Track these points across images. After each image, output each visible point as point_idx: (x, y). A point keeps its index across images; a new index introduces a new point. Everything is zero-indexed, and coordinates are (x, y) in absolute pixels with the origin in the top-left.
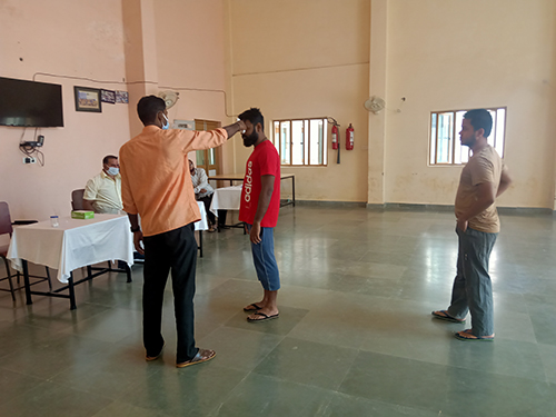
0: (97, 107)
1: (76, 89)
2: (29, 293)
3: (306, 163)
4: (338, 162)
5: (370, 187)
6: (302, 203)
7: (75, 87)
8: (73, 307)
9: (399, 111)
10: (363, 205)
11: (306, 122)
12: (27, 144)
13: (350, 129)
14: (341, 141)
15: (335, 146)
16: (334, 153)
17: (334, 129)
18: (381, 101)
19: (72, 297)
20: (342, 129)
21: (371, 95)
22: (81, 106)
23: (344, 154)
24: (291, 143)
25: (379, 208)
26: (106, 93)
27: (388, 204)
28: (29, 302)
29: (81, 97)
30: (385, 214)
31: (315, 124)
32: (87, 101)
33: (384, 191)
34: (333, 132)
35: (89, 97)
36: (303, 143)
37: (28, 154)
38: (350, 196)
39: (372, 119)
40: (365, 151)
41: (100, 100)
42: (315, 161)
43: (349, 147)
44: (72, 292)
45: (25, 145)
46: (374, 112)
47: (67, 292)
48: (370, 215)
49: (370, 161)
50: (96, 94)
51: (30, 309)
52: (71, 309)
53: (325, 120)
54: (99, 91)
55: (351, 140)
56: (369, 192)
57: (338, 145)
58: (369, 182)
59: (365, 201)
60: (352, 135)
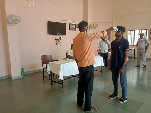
0: (75, 29)
2: (52, 81)
7: (69, 24)
8: (62, 87)
19: (62, 84)
22: (71, 29)
24: (134, 38)
28: (52, 84)
31: (144, 31)
32: (72, 27)
35: (73, 26)
37: (57, 42)
41: (76, 27)
44: (62, 82)
45: (56, 40)
47: (61, 82)
50: (75, 25)
51: (52, 86)
52: (62, 88)
53: (148, 30)
54: (76, 25)
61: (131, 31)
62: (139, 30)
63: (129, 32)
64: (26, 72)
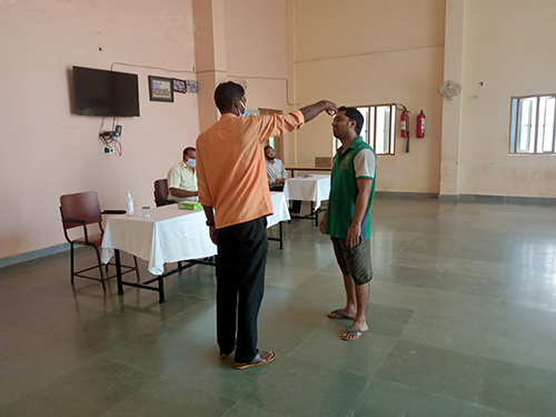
1: (150, 78)
2: (120, 283)
4: (407, 151)
5: (442, 177)
7: (150, 77)
8: (162, 300)
9: (476, 96)
10: (434, 196)
11: (372, 109)
12: (107, 134)
13: (421, 115)
14: (410, 128)
15: (405, 134)
16: (402, 141)
17: (404, 115)
19: (160, 290)
20: (412, 116)
21: (446, 79)
22: (154, 96)
23: (414, 142)
25: (453, 200)
26: (178, 83)
27: (461, 195)
28: (121, 292)
29: (154, 87)
30: (459, 206)
31: (381, 110)
32: (160, 90)
33: (457, 182)
34: (402, 119)
35: (162, 87)
36: (369, 131)
37: (107, 143)
38: (419, 185)
39: (446, 105)
40: (438, 139)
41: (173, 90)
42: (381, 149)
43: (419, 135)
44: (161, 284)
45: (104, 135)
46: (449, 98)
47: (156, 285)
48: (443, 208)
49: (442, 150)
50: (168, 84)
52: (161, 302)
53: (394, 107)
54: (172, 81)
55: (422, 128)
56: (442, 183)
57: (408, 133)
58: (442, 172)
59: (435, 192)
60: (423, 122)
62: (369, 107)
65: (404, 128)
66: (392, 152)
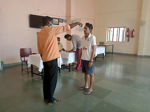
0: (58, 23)
2: (32, 73)
3: (118, 41)
4: (128, 41)
6: (115, 53)
10: (136, 55)
11: (119, 28)
13: (133, 31)
14: (130, 34)
15: (128, 36)
16: (127, 38)
17: (128, 30)
18: (145, 22)
19: (42, 76)
20: (131, 31)
21: (141, 20)
23: (131, 39)
24: (113, 35)
25: (141, 57)
26: (60, 20)
27: (145, 56)
30: (143, 59)
31: (122, 29)
32: (55, 22)
33: (143, 51)
34: (127, 32)
36: (117, 35)
38: (131, 52)
39: (141, 28)
40: (138, 38)
42: (121, 40)
43: (132, 36)
44: (42, 74)
46: (142, 26)
48: (138, 59)
49: (139, 41)
50: (58, 20)
51: (32, 78)
52: (42, 79)
53: (125, 28)
55: (133, 34)
56: (138, 51)
57: (129, 36)
58: (139, 48)
59: (136, 54)
60: (134, 33)
61: (110, 28)
63: (109, 29)
64: (7, 65)
65: (128, 34)
66: (124, 41)
